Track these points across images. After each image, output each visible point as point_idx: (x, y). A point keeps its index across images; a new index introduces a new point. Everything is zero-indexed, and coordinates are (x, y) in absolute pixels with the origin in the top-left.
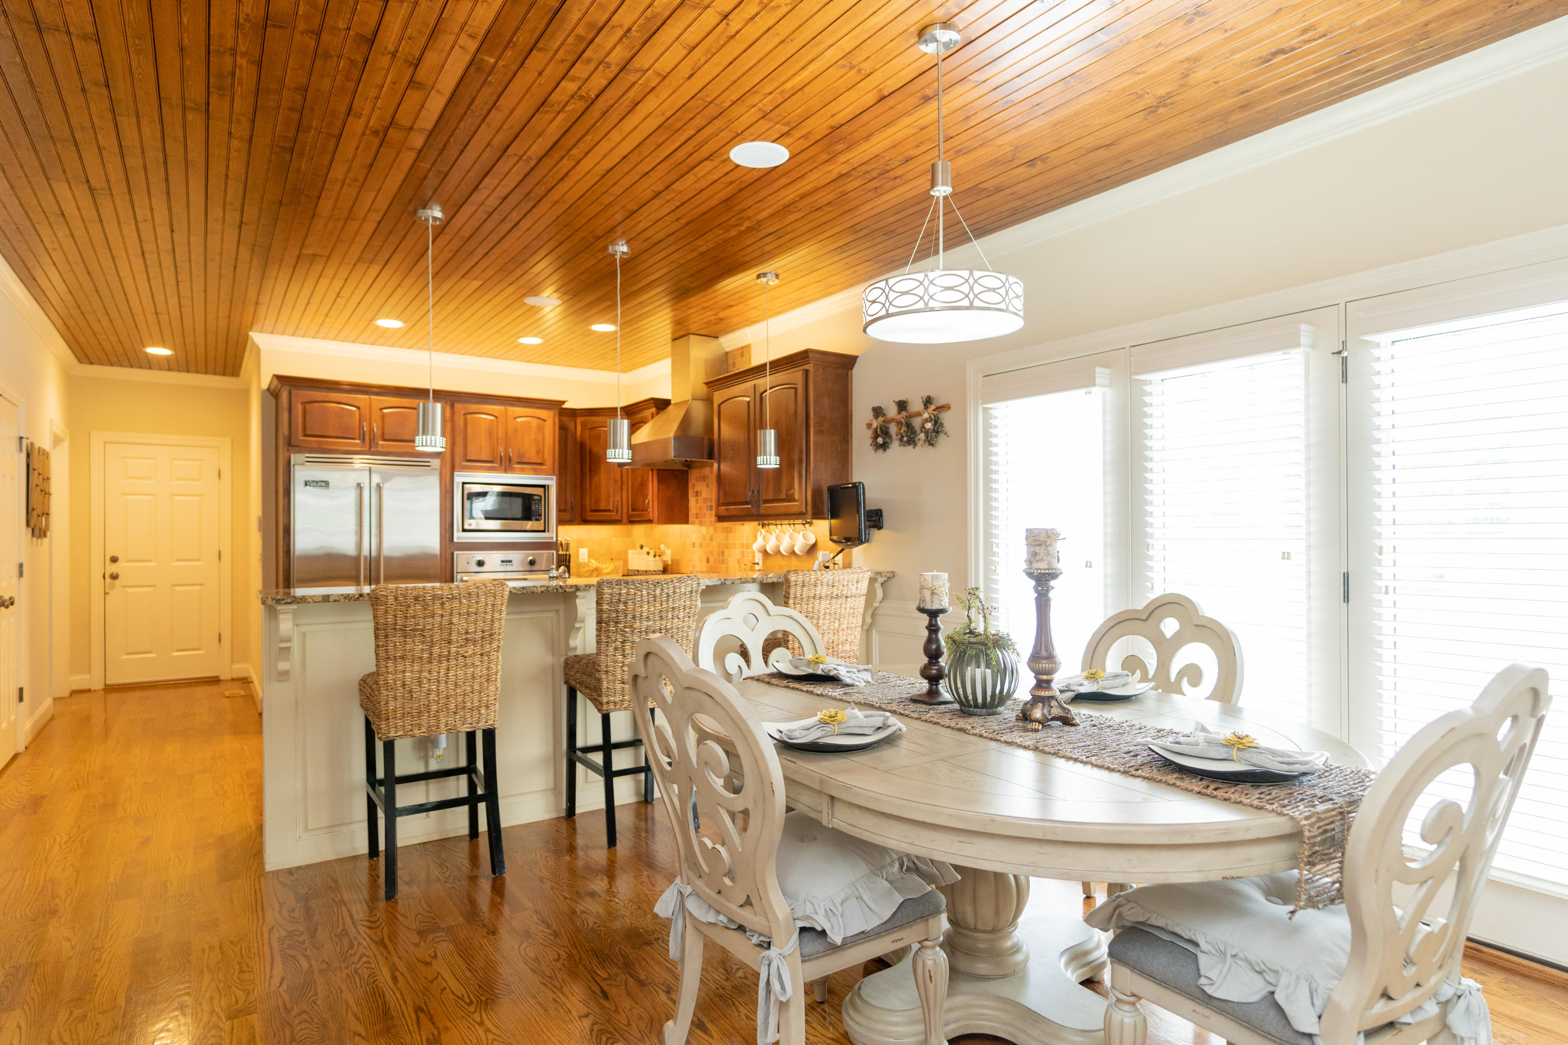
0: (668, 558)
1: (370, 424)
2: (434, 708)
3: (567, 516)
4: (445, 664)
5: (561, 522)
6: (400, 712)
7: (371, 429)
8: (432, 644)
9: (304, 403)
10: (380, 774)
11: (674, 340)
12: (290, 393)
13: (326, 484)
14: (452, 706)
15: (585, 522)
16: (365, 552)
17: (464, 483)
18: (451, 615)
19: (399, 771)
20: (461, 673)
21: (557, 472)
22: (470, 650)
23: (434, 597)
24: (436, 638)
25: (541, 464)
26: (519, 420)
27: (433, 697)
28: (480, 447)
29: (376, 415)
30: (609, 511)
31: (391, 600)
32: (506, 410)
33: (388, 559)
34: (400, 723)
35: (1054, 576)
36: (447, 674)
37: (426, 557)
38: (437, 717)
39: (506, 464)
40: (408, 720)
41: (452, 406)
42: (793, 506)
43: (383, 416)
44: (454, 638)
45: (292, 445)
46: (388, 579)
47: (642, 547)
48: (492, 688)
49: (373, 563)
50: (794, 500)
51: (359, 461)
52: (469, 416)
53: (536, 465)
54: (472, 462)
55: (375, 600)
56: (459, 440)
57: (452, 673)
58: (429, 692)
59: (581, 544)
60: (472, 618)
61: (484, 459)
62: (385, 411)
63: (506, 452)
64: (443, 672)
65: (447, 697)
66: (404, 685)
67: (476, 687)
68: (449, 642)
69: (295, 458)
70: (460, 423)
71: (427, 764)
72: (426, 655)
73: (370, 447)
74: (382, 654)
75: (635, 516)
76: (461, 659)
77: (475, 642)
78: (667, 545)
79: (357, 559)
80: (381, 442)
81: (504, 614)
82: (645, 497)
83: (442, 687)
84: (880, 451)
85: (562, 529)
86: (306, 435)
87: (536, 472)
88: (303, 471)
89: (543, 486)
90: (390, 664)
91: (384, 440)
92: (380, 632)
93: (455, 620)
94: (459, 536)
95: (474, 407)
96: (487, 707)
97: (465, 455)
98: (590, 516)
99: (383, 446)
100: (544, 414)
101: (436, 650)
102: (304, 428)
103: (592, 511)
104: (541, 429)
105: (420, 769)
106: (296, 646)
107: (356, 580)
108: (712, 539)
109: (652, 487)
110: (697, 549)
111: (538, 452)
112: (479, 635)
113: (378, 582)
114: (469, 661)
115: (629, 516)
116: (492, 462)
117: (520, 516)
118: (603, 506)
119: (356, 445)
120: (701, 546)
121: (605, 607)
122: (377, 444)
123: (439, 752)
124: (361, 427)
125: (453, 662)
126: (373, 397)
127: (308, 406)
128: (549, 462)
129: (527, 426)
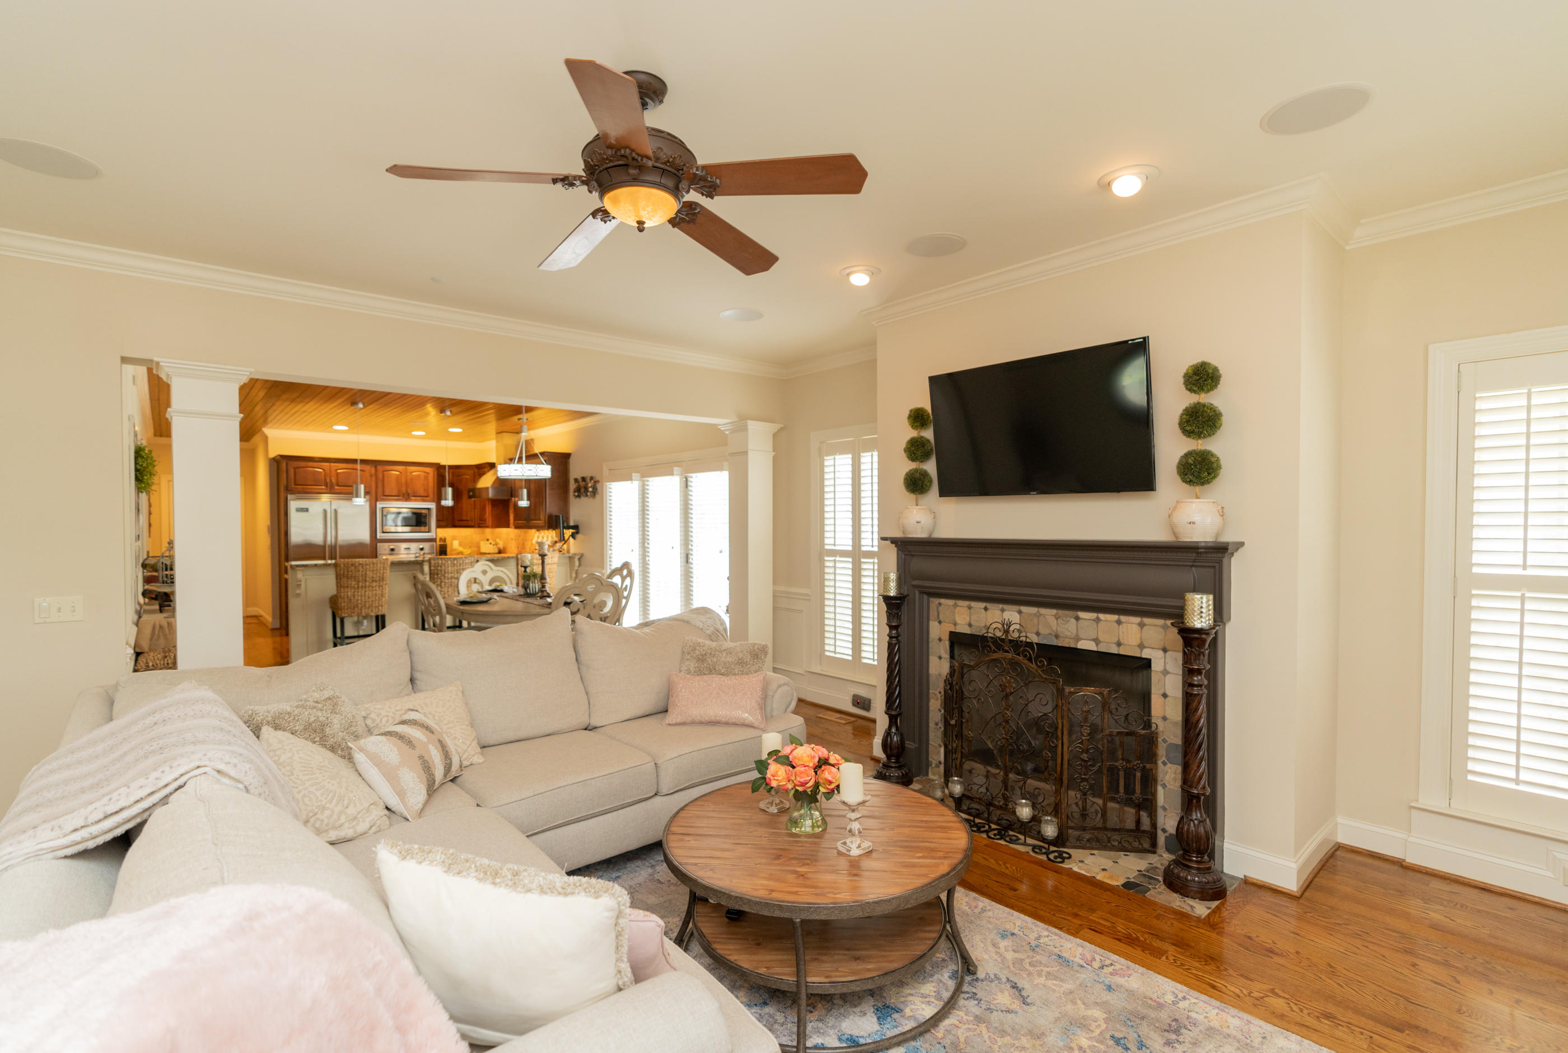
0: (501, 546)
1: (330, 477)
2: (360, 606)
3: (441, 523)
4: (364, 589)
5: (438, 526)
6: (346, 608)
7: (331, 480)
8: (359, 582)
9: (295, 468)
10: (339, 634)
11: (498, 433)
12: (287, 464)
13: (307, 510)
14: (367, 606)
15: (454, 526)
16: (329, 542)
17: (383, 508)
18: (366, 571)
19: (347, 633)
20: (370, 593)
21: (436, 500)
22: (374, 584)
23: (360, 564)
24: (360, 579)
25: (427, 497)
26: (414, 474)
27: (359, 602)
28: (391, 488)
29: (333, 474)
30: (467, 521)
31: (342, 565)
32: (406, 469)
33: (341, 547)
34: (346, 611)
35: (545, 555)
36: (365, 594)
37: (361, 545)
38: (361, 609)
39: (406, 497)
40: (349, 610)
41: (376, 468)
42: (541, 523)
43: (338, 474)
44: (368, 579)
45: (288, 490)
46: (341, 558)
47: (488, 540)
48: (384, 599)
49: (333, 548)
50: (540, 520)
51: (325, 498)
52: (385, 473)
53: (424, 498)
54: (386, 497)
55: (335, 565)
56: (380, 485)
57: (367, 593)
58: (358, 600)
59: (454, 538)
60: (375, 572)
61: (394, 494)
62: (339, 471)
63: (407, 491)
64: (363, 592)
65: (365, 602)
66: (348, 597)
67: (377, 598)
68: (366, 581)
69: (289, 497)
70: (380, 476)
71: (358, 632)
72: (356, 586)
73: (330, 490)
74: (339, 586)
75: (480, 524)
76: (370, 588)
77: (376, 581)
78: (500, 539)
79: (324, 547)
80: (336, 487)
81: (388, 571)
82: (485, 514)
83: (363, 598)
84: (578, 499)
85: (439, 530)
86: (296, 485)
87: (424, 501)
88: (294, 505)
89: (428, 509)
90: (342, 589)
91: (338, 486)
92: (338, 577)
93: (368, 573)
94: (379, 535)
95: (388, 468)
96: (382, 606)
97: (383, 491)
98: (457, 523)
99: (337, 489)
100: (428, 470)
101: (360, 584)
102: (295, 481)
103: (459, 521)
104: (426, 478)
105: (356, 634)
106: (303, 584)
107: (324, 558)
108: (519, 536)
109: (488, 509)
110: (513, 542)
111: (425, 490)
112: (378, 579)
113: (335, 558)
114: (374, 589)
115: (479, 524)
116: (398, 496)
117: (414, 524)
118: (464, 518)
119: (322, 489)
120: (515, 540)
121: (432, 568)
122: (334, 489)
123: (364, 627)
124: (326, 480)
125: (367, 589)
126: (332, 464)
127: (297, 470)
128: (431, 496)
129: (418, 476)
